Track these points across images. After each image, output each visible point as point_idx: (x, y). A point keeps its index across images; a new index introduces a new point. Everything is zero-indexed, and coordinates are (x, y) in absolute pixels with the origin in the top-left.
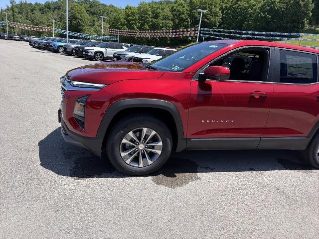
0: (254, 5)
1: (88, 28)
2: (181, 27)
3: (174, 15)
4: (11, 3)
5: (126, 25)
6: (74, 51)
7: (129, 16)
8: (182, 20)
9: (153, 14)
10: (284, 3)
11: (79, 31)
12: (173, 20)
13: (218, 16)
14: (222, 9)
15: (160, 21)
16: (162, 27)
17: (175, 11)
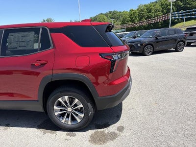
9: (148, 10)
12: (162, 11)
15: (152, 14)
17: (163, 5)
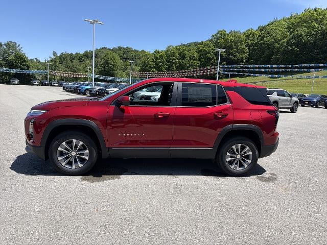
0: (280, 40)
1: (120, 72)
2: (207, 65)
3: (200, 55)
4: (54, 55)
5: (155, 67)
6: (97, 93)
7: (157, 59)
8: (209, 59)
9: (180, 55)
10: (312, 36)
11: (112, 75)
12: (199, 60)
13: (244, 53)
14: (248, 46)
15: (187, 62)
16: (189, 67)
17: (201, 51)
